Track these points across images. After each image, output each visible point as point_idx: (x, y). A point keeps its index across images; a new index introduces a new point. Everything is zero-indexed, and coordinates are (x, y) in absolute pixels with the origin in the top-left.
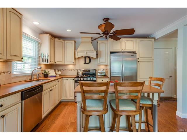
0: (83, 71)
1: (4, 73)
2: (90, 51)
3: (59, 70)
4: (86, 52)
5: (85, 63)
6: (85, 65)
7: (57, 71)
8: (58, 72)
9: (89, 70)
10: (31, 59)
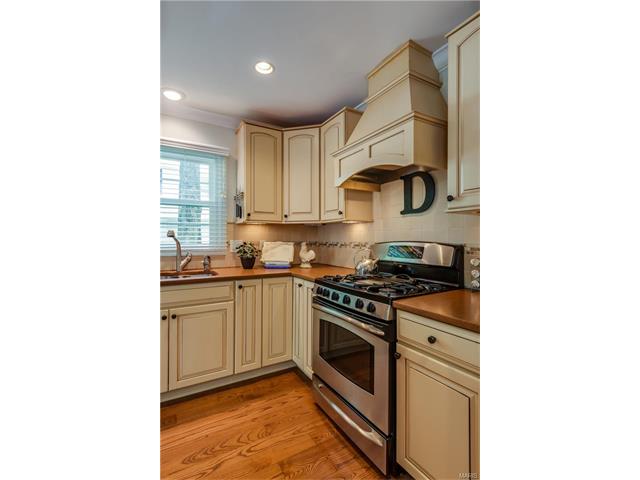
5: (408, 210)
6: (410, 218)
7: (304, 247)
8: (308, 251)
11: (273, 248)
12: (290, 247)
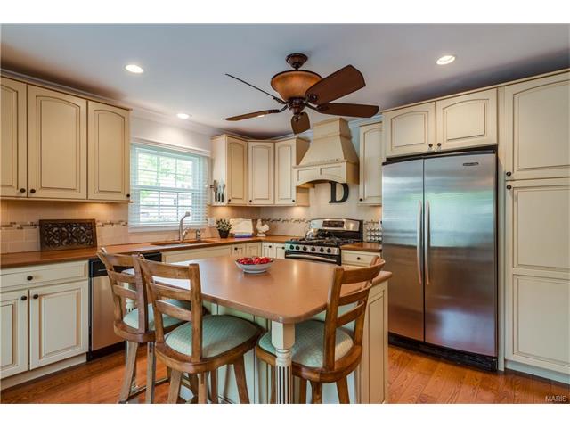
0: (326, 224)
1: (111, 224)
2: (332, 162)
3: (264, 221)
4: (319, 168)
5: (333, 200)
6: (334, 205)
7: (259, 222)
8: (263, 225)
9: (341, 224)
10: (190, 196)
11: (238, 223)
12: (250, 222)
